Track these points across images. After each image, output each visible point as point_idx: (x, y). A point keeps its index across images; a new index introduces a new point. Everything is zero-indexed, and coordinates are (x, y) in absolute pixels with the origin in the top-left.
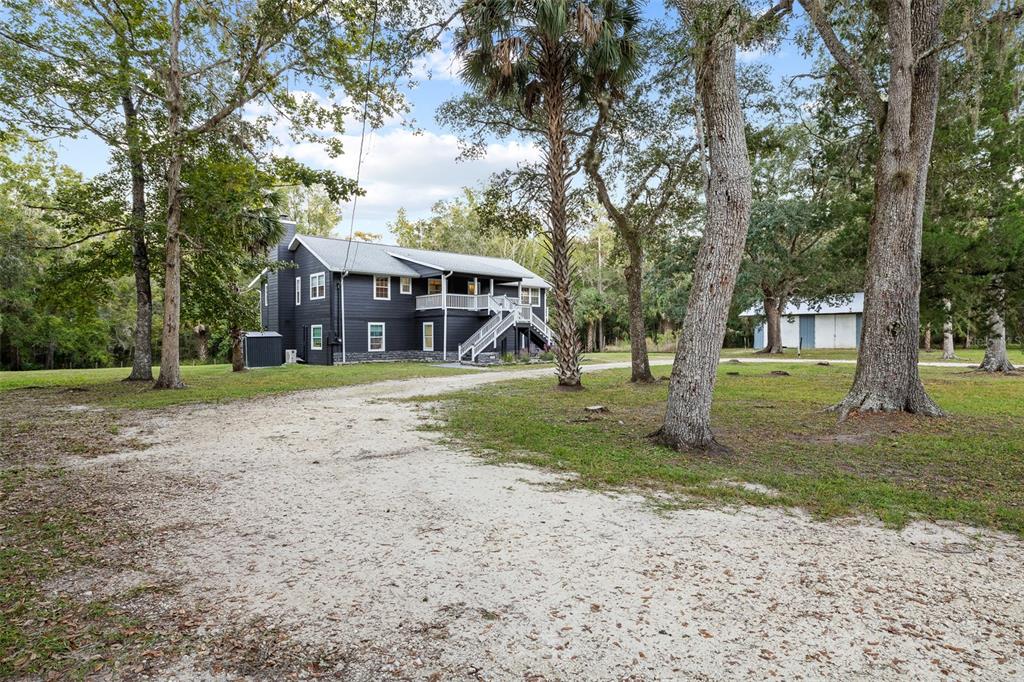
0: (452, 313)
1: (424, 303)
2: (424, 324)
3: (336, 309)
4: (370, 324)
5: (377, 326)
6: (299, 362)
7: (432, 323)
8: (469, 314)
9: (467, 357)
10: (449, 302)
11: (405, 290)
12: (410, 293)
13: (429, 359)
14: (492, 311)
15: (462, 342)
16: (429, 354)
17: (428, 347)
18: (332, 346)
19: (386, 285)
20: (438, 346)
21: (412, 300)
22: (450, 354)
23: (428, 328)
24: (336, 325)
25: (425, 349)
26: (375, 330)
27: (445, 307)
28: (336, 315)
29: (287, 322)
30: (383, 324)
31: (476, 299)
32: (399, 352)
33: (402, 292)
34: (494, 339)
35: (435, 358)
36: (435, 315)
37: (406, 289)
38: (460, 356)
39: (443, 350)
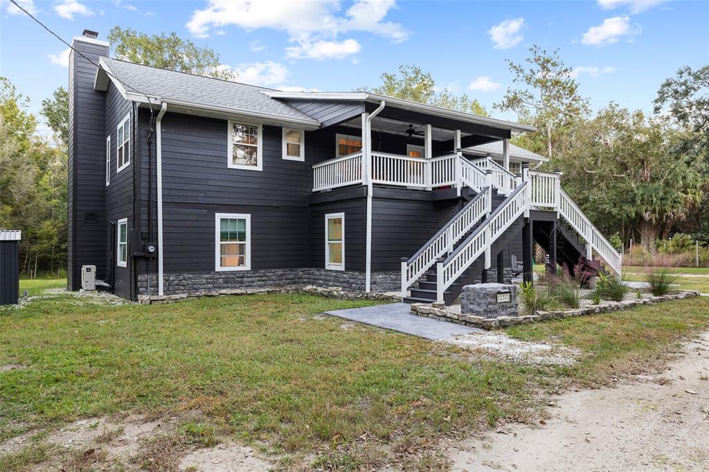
0: (383, 193)
1: (328, 177)
2: (328, 216)
3: (144, 184)
4: (219, 216)
5: (233, 220)
6: (99, 288)
7: (342, 215)
8: (416, 196)
9: (424, 290)
10: (376, 171)
11: (292, 151)
12: (302, 158)
13: (337, 290)
14: (466, 189)
15: (409, 254)
16: (336, 278)
17: (335, 264)
18: (142, 260)
19: (255, 142)
20: (354, 261)
21: (304, 172)
22: (380, 277)
23: (335, 225)
24: (145, 217)
25: (330, 265)
26: (230, 229)
27: (368, 180)
28: (144, 197)
29: (91, 216)
30: (247, 217)
31: (428, 168)
32: (280, 272)
33: (285, 156)
34: (486, 248)
35: (348, 285)
36: (350, 198)
37: (294, 150)
38: (405, 284)
39: (365, 271)
